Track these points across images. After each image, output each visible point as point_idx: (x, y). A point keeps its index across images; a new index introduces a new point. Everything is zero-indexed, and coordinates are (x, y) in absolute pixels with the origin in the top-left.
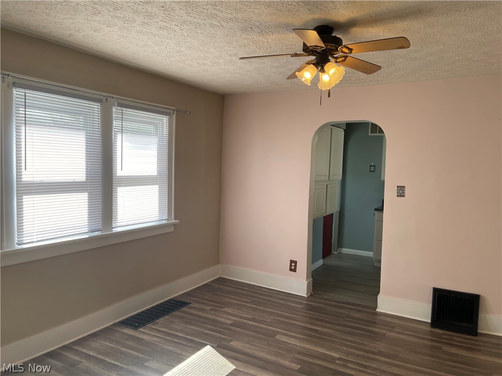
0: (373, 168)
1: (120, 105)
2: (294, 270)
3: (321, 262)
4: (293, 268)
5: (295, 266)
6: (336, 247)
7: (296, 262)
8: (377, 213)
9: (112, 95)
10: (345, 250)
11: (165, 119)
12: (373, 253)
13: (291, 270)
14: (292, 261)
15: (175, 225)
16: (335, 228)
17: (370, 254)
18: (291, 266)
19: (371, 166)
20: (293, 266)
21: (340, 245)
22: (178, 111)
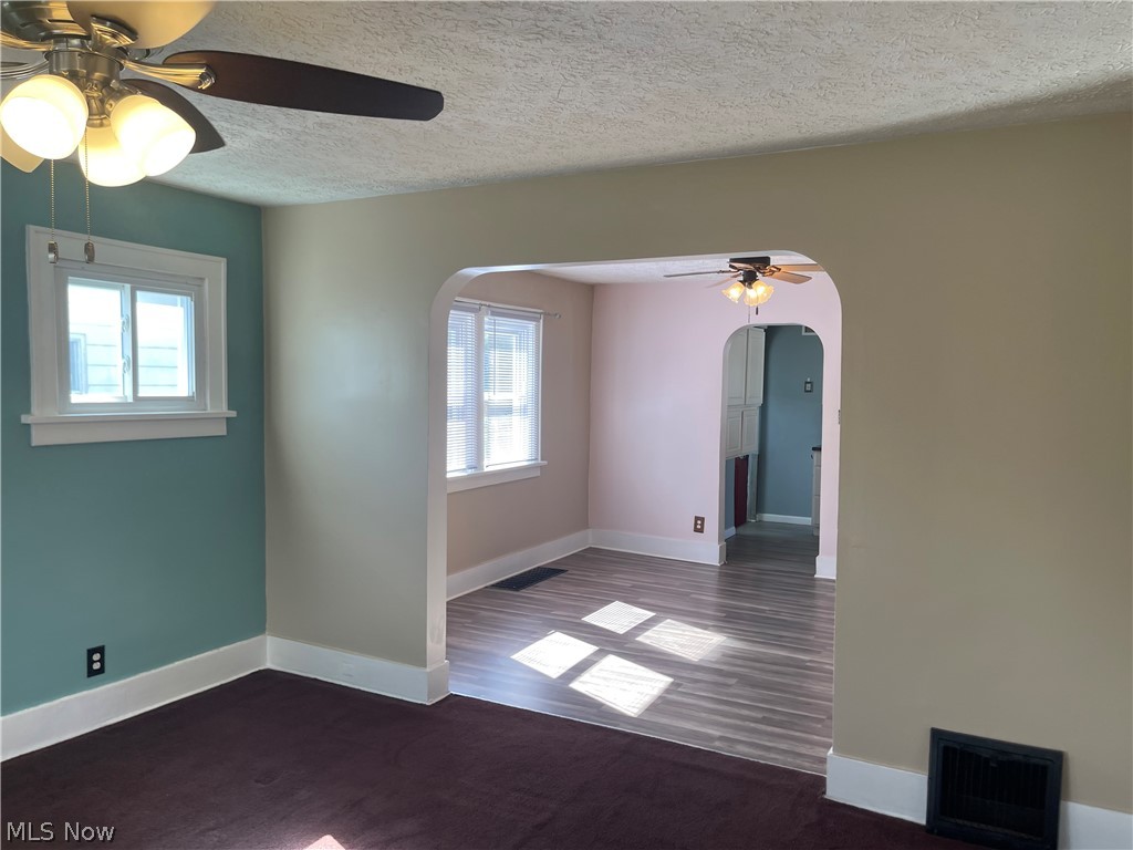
0: (809, 385)
1: (493, 314)
2: (701, 531)
3: (732, 531)
4: (699, 527)
5: (702, 525)
6: (754, 512)
7: (703, 519)
8: (815, 454)
9: (488, 303)
10: (768, 517)
11: (531, 325)
12: (810, 519)
13: (696, 530)
14: (697, 518)
15: (541, 467)
16: (751, 483)
17: (807, 521)
18: (696, 524)
19: (807, 383)
20: (699, 525)
21: (760, 508)
22: (545, 314)
